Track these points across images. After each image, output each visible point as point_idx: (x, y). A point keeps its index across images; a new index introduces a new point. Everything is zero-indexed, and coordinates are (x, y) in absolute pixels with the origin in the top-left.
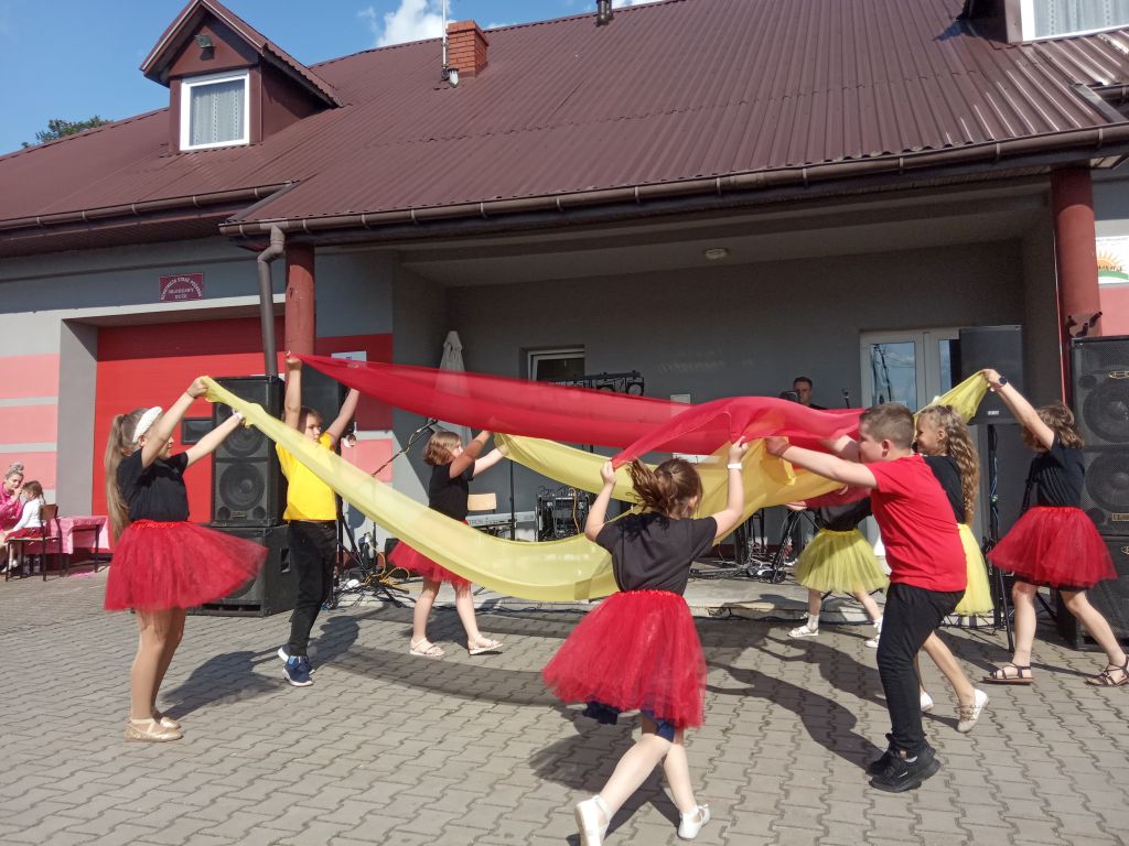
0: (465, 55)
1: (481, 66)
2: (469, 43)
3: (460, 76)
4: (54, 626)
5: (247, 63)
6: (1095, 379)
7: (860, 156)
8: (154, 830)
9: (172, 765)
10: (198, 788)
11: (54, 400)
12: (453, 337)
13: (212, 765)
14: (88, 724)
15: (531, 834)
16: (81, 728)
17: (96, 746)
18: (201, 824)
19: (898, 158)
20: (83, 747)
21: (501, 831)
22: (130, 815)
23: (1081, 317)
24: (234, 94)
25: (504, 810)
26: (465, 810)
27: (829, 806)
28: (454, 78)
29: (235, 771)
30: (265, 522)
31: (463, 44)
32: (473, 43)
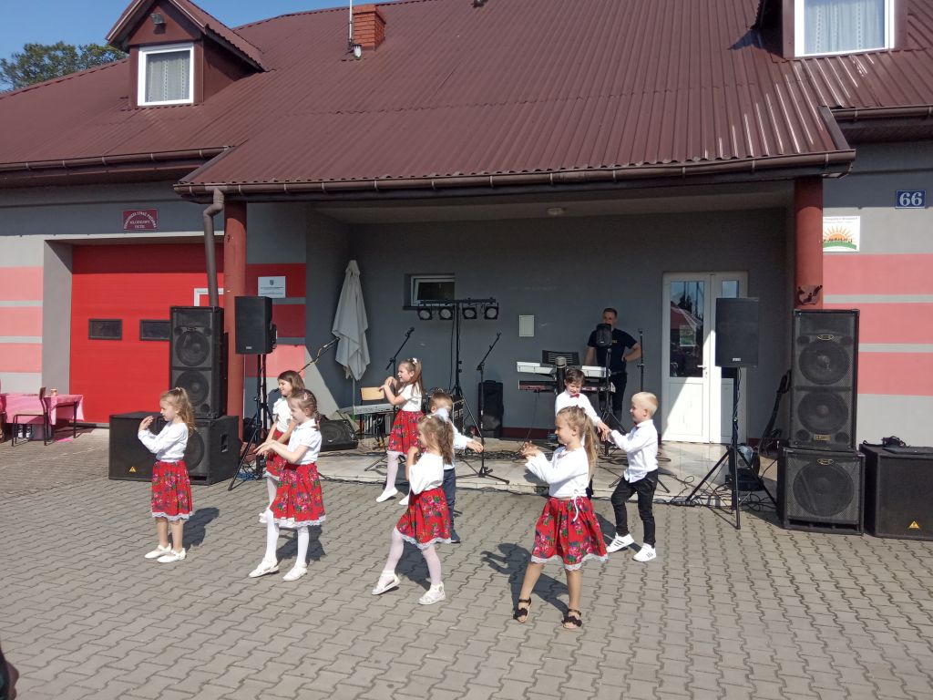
0: (367, 32)
1: (379, 41)
2: (370, 23)
3: (363, 49)
4: (55, 489)
5: (190, 37)
6: (808, 340)
7: (655, 162)
8: (154, 655)
9: (158, 608)
10: (178, 626)
11: (39, 304)
12: (353, 265)
13: (185, 609)
14: (96, 576)
15: (391, 661)
16: (92, 578)
17: (105, 593)
18: (183, 651)
19: (682, 167)
20: (96, 594)
21: (373, 659)
22: (137, 644)
23: (807, 288)
24: (181, 62)
25: (376, 644)
26: (350, 644)
27: (581, 644)
28: (358, 52)
29: (201, 613)
30: (210, 415)
31: (366, 23)
32: (373, 23)
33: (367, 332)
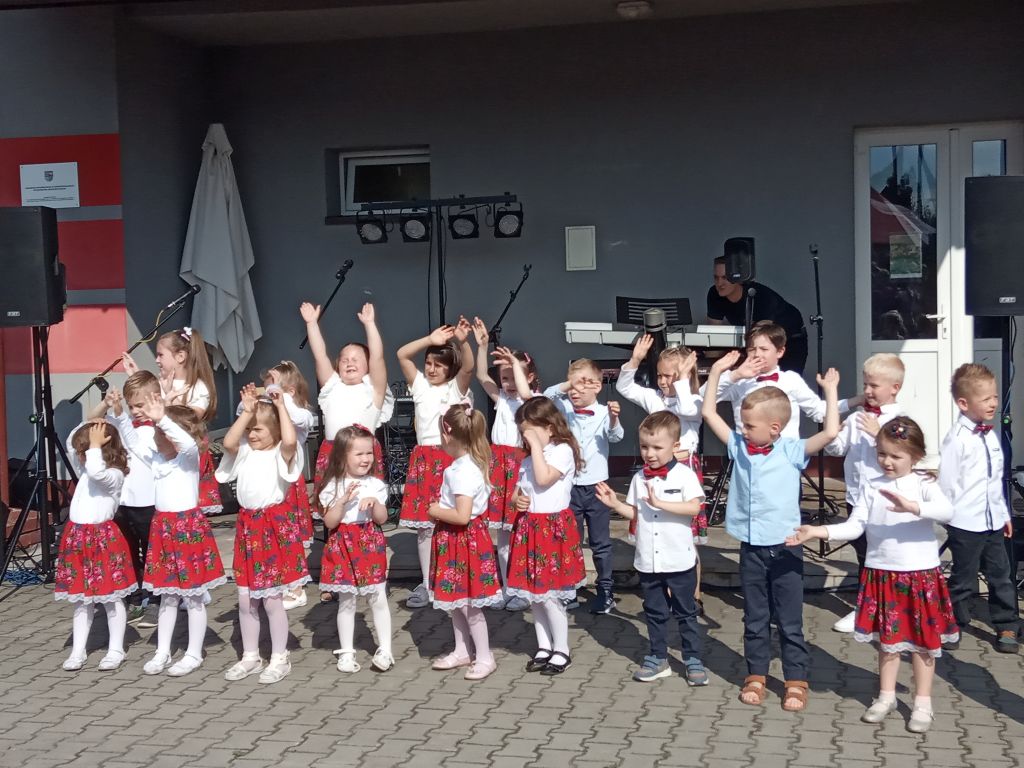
33: (252, 272)
